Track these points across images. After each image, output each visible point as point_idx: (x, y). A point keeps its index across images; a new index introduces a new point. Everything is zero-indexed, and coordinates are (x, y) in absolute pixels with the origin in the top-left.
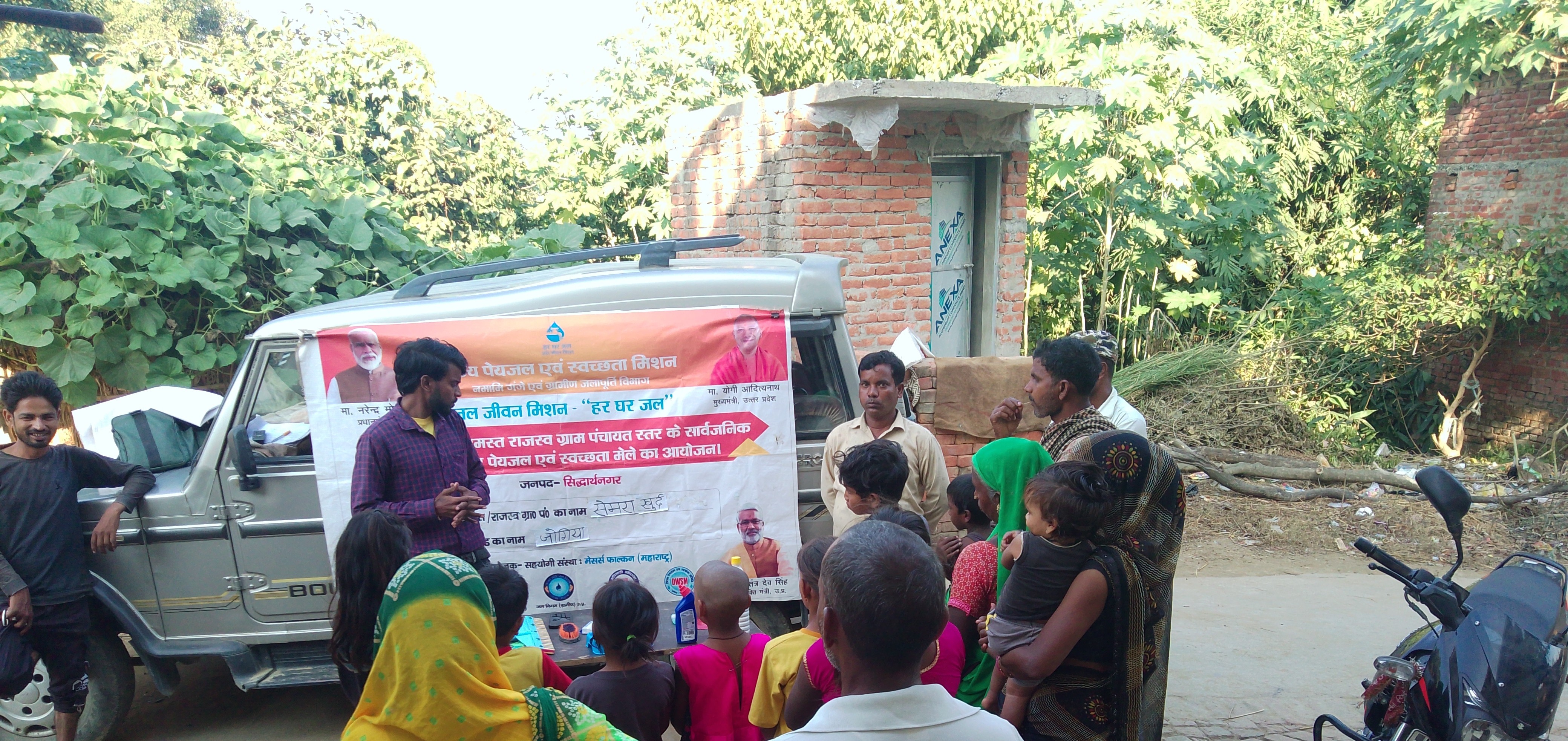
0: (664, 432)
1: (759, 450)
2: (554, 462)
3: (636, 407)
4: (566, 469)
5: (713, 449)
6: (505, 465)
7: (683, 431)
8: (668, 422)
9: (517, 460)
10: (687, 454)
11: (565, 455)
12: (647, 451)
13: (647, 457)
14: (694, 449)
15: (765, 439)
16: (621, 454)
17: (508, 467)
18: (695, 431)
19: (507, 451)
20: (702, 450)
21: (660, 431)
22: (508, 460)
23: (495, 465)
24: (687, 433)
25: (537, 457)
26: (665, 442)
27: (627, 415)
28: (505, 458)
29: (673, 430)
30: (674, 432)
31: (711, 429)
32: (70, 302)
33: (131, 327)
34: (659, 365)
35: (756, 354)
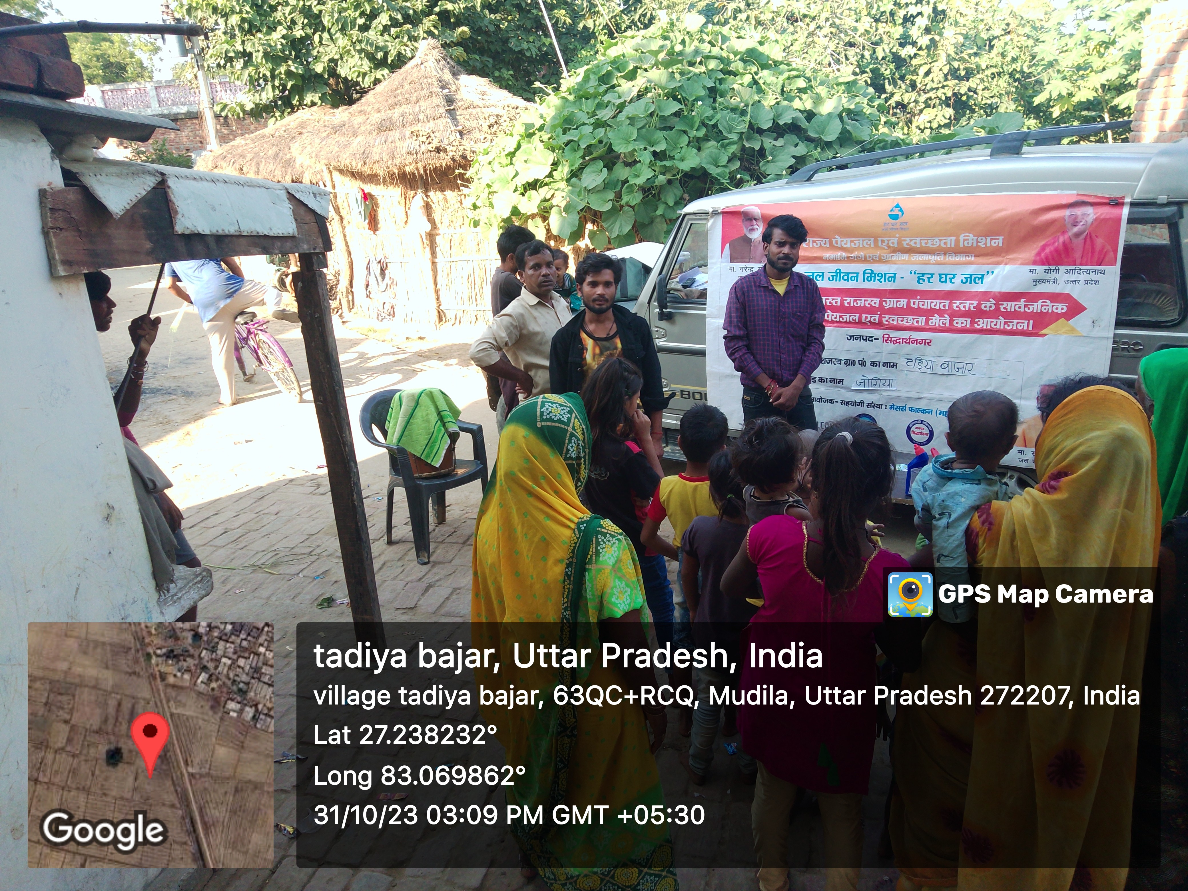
0: (980, 305)
1: (1073, 330)
2: (877, 321)
3: (957, 280)
4: (886, 329)
5: (1024, 325)
6: (837, 320)
7: (998, 305)
8: (985, 296)
9: (847, 317)
10: (998, 327)
11: (887, 317)
12: (960, 320)
13: (959, 326)
14: (1005, 323)
15: (1081, 321)
16: (936, 321)
17: (840, 322)
18: (1010, 306)
19: (842, 309)
20: (1014, 325)
21: (975, 303)
22: (841, 316)
23: (830, 319)
24: (1002, 307)
25: (864, 316)
26: (980, 313)
27: (947, 287)
28: (838, 314)
30: (988, 305)
31: (1026, 306)
32: (626, 181)
33: (660, 199)
34: (985, 244)
35: (1085, 239)
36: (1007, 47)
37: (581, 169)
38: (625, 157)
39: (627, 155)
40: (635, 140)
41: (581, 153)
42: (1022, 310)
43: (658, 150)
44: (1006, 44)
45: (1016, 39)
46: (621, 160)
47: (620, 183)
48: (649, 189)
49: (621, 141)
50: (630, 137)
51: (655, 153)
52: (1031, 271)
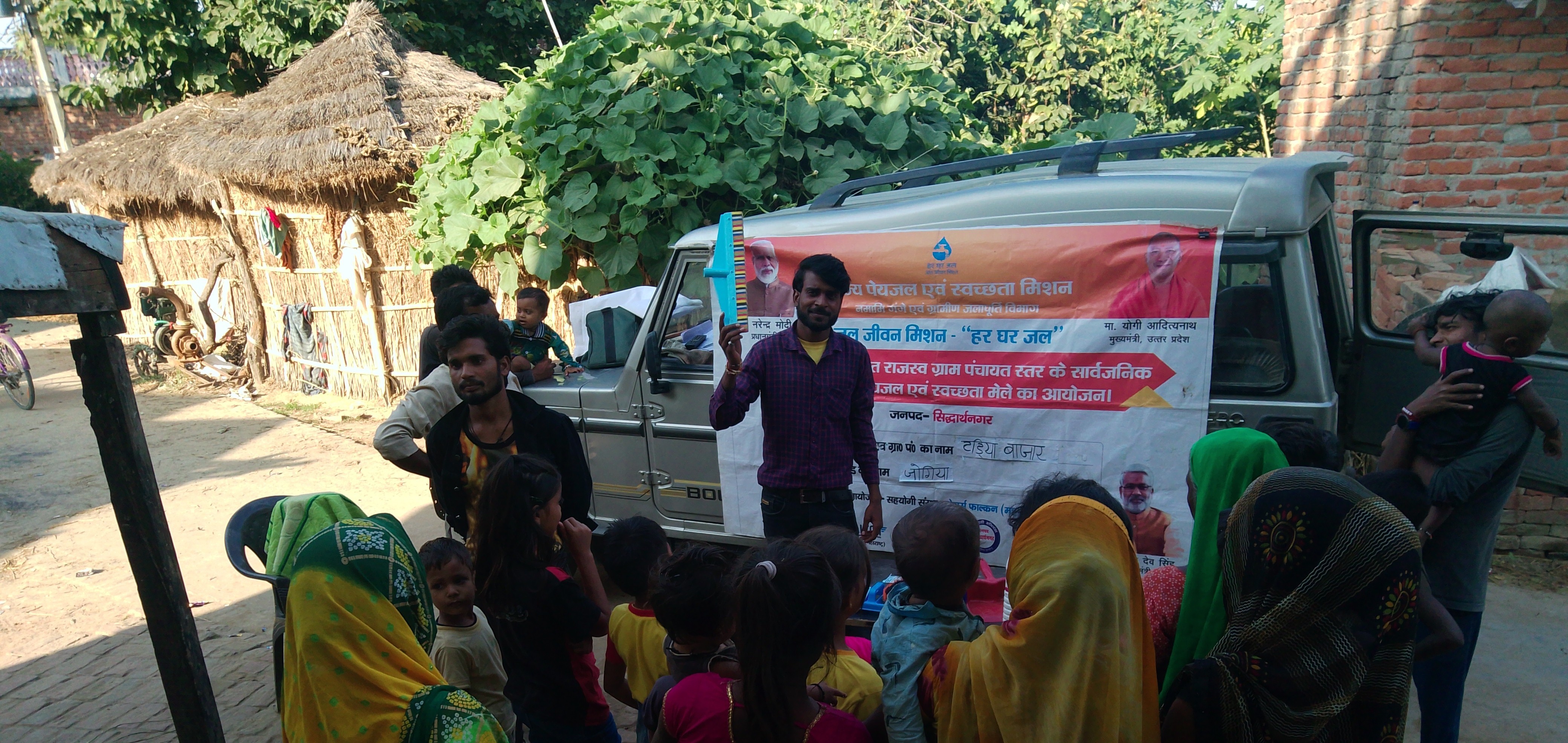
0: (1047, 370)
1: (1160, 400)
2: (925, 393)
3: (1019, 339)
4: (937, 402)
5: (1101, 395)
7: (1068, 370)
8: (1053, 358)
9: (890, 387)
10: (1070, 398)
11: (937, 387)
12: (1025, 391)
13: (1024, 398)
14: (1079, 393)
15: (1169, 389)
16: (996, 392)
18: (1084, 372)
20: (1089, 396)
21: (1042, 368)
24: (1074, 373)
25: (910, 386)
26: (1045, 382)
27: (1008, 348)
29: (1057, 369)
30: (1057, 370)
31: (1103, 371)
32: (623, 202)
33: (672, 226)
34: (1052, 291)
35: (1171, 283)
36: (1138, 26)
37: (562, 184)
38: (621, 168)
39: (625, 164)
40: (631, 145)
41: (562, 162)
42: (1098, 376)
43: (665, 160)
44: (1136, 22)
45: (1149, 16)
46: (616, 173)
47: (616, 204)
48: (656, 213)
49: (612, 147)
50: (627, 142)
51: (662, 165)
52: (1108, 326)
